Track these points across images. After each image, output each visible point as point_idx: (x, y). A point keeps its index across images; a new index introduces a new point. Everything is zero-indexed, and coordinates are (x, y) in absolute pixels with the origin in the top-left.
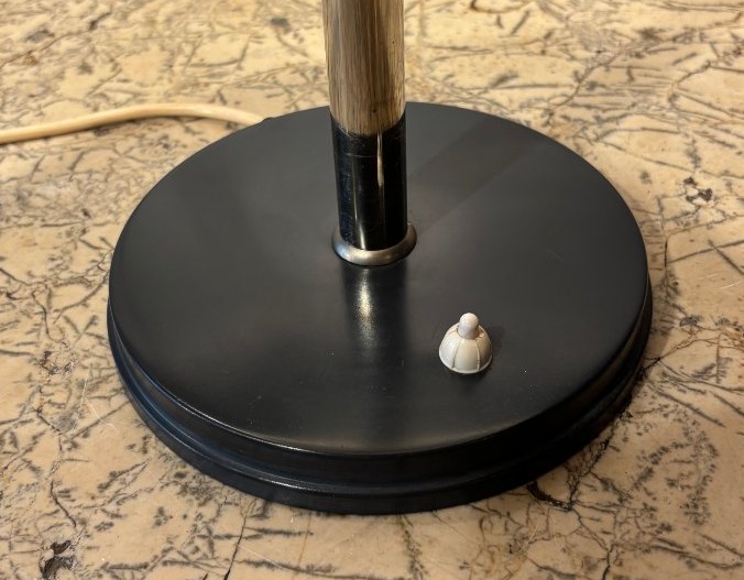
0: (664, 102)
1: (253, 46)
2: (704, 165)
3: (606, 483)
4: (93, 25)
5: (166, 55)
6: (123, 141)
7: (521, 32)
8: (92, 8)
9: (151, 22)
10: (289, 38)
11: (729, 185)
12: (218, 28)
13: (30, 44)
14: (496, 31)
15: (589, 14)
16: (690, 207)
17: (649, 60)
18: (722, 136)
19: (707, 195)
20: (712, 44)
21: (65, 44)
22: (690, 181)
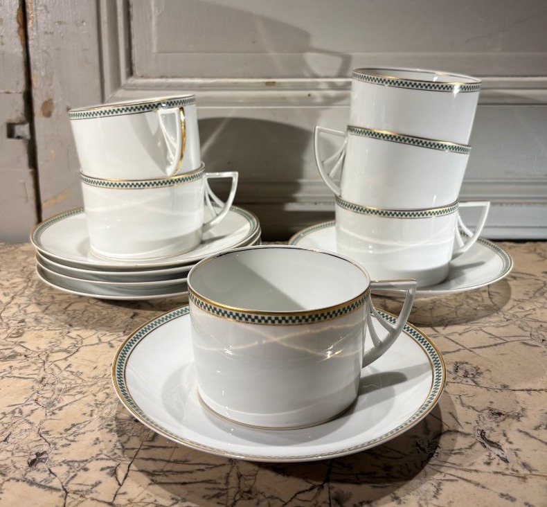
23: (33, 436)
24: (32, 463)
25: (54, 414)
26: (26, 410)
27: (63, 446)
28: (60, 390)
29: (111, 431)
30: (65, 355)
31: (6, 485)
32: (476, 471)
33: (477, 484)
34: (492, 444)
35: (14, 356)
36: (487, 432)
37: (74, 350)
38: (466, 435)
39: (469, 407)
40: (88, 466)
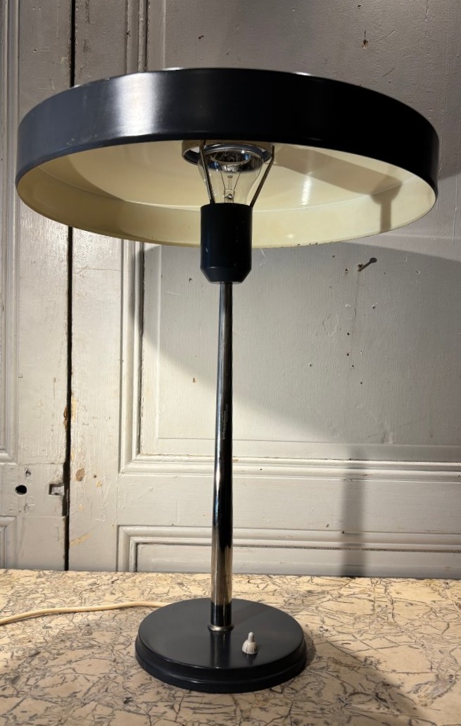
0: (314, 608)
1: (171, 590)
2: (326, 623)
3: (292, 689)
4: (113, 582)
5: (141, 591)
6: (130, 612)
7: (266, 589)
8: (112, 578)
9: (135, 583)
10: (184, 588)
11: (334, 628)
12: (158, 585)
13: (90, 587)
14: (257, 589)
15: (289, 586)
16: (321, 633)
17: (309, 598)
18: (332, 617)
19: (327, 630)
20: (331, 595)
21: (103, 587)
22: (322, 627)
23: (121, 689)
24: (126, 702)
25: (128, 678)
26: (112, 676)
27: (140, 695)
28: (128, 666)
29: (165, 688)
30: (123, 647)
31: (115, 712)
32: (371, 712)
33: (371, 718)
34: (381, 699)
35: (91, 647)
36: (380, 694)
37: (128, 644)
38: (368, 695)
39: (371, 681)
40: (157, 704)
